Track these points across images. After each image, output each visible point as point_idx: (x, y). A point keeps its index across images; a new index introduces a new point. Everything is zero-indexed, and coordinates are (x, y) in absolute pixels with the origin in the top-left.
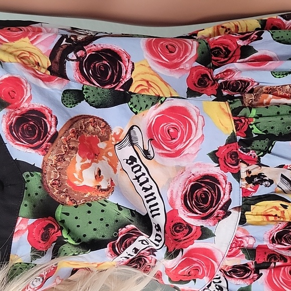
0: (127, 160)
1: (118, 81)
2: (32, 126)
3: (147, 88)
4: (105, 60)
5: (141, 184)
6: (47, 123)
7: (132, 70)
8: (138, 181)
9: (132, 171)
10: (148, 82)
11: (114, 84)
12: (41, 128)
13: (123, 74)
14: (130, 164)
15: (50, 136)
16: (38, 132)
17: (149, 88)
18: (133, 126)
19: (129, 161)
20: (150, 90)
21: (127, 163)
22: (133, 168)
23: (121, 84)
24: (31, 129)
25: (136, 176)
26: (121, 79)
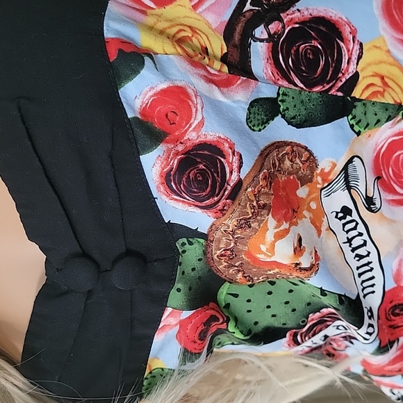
0: (337, 213)
1: (335, 77)
2: (202, 172)
3: (381, 90)
4: (315, 39)
5: (353, 250)
6: (226, 165)
7: (360, 57)
8: (350, 246)
9: (343, 230)
10: (382, 78)
11: (328, 84)
12: (215, 175)
13: (344, 65)
14: (341, 219)
15: (229, 188)
16: (212, 182)
17: (384, 90)
18: (353, 157)
19: (340, 215)
20: (386, 94)
21: (336, 217)
22: (344, 225)
23: (340, 84)
24: (201, 178)
25: (348, 238)
26: (340, 75)
